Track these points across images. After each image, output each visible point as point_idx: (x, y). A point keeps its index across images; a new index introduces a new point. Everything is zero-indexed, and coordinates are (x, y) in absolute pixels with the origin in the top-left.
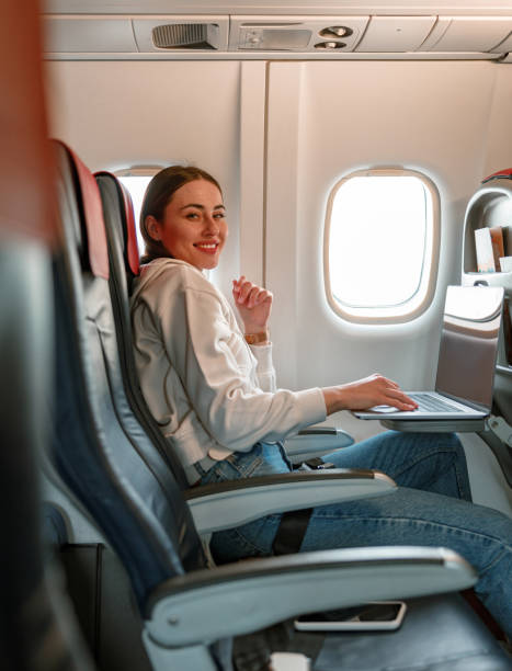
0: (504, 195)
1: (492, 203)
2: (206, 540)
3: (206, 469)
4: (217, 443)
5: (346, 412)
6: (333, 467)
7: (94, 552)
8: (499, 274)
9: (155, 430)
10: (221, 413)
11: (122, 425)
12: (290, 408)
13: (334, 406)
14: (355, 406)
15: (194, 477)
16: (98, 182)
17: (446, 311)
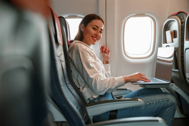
0: (174, 21)
1: (170, 24)
2: (91, 118)
3: (91, 100)
4: (94, 93)
5: (130, 83)
7: (60, 124)
8: (173, 43)
9: (77, 90)
10: (96, 84)
11: (67, 86)
12: (115, 82)
13: (127, 81)
15: (88, 102)
16: (59, 19)
17: (158, 56)
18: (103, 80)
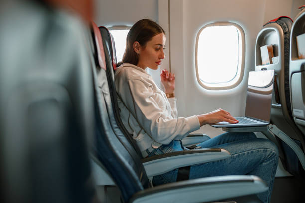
0: (273, 30)
2: (151, 179)
3: (150, 152)
4: (155, 141)
6: (201, 148)
8: (271, 65)
9: (129, 137)
11: (114, 132)
12: (185, 125)
13: (203, 123)
14: (212, 122)
16: (100, 30)
18: (167, 122)
